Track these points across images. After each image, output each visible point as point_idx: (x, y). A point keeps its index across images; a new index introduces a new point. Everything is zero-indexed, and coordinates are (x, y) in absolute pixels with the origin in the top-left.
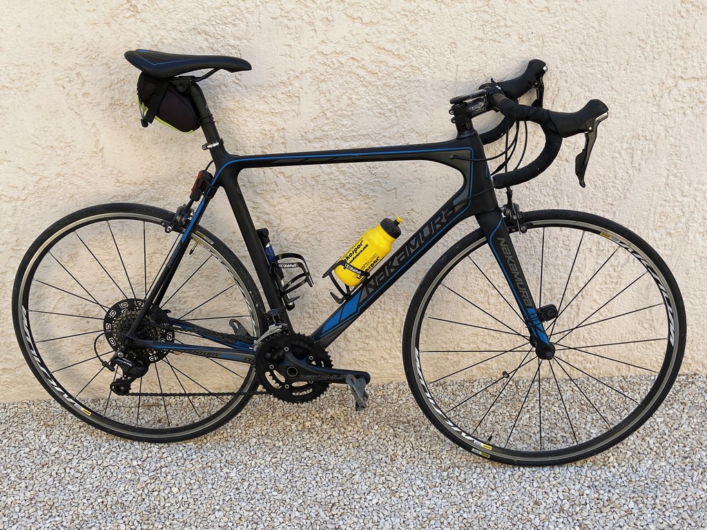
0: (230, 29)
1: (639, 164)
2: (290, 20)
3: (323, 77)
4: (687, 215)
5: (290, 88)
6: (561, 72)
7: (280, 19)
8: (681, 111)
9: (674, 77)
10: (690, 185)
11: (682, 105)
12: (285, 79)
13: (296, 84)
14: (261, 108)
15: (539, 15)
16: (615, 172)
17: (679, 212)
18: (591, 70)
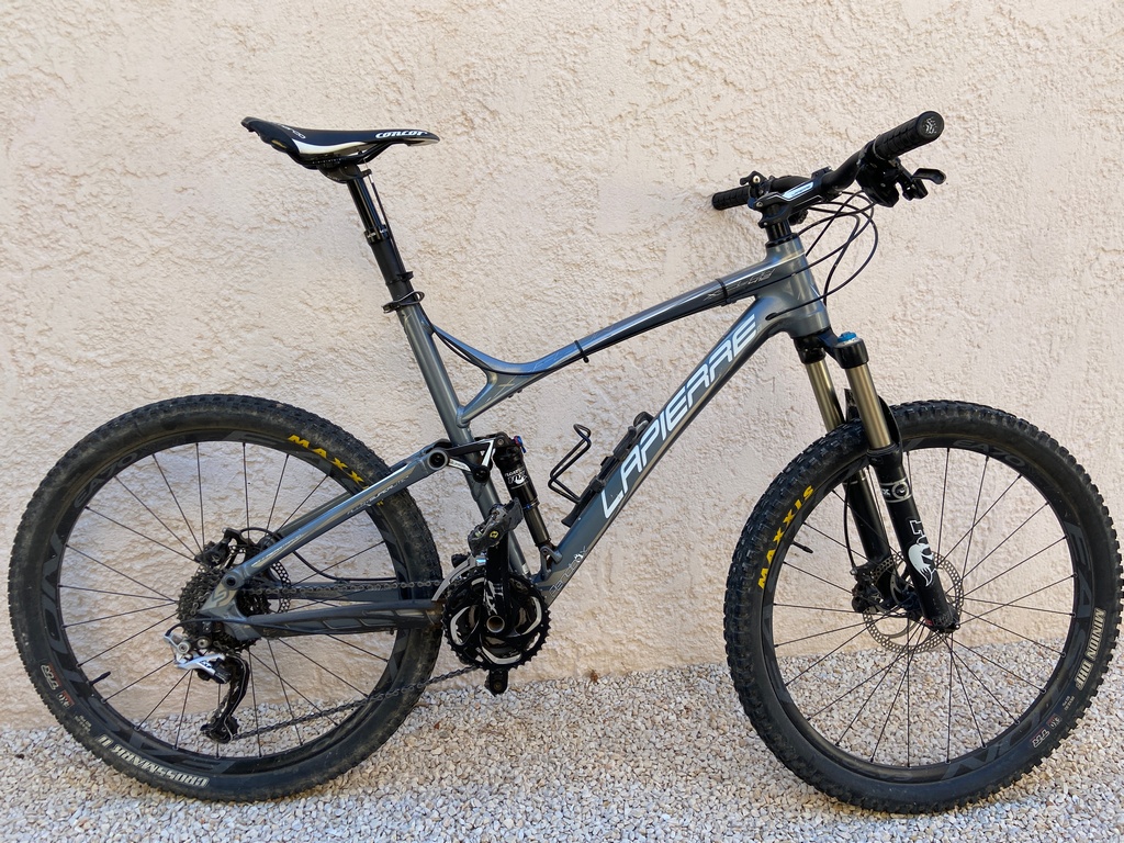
0: (588, 158)
1: (1058, 354)
2: (664, 150)
3: (697, 227)
4: (1108, 420)
5: (655, 239)
6: (976, 234)
7: (653, 148)
8: (1102, 290)
9: (1095, 248)
10: (1111, 381)
11: (1103, 283)
12: (650, 226)
13: (663, 234)
14: (616, 264)
15: (956, 163)
16: (1032, 362)
17: (1099, 417)
18: (1008, 234)
